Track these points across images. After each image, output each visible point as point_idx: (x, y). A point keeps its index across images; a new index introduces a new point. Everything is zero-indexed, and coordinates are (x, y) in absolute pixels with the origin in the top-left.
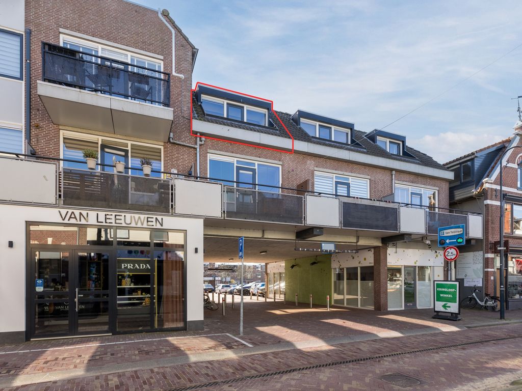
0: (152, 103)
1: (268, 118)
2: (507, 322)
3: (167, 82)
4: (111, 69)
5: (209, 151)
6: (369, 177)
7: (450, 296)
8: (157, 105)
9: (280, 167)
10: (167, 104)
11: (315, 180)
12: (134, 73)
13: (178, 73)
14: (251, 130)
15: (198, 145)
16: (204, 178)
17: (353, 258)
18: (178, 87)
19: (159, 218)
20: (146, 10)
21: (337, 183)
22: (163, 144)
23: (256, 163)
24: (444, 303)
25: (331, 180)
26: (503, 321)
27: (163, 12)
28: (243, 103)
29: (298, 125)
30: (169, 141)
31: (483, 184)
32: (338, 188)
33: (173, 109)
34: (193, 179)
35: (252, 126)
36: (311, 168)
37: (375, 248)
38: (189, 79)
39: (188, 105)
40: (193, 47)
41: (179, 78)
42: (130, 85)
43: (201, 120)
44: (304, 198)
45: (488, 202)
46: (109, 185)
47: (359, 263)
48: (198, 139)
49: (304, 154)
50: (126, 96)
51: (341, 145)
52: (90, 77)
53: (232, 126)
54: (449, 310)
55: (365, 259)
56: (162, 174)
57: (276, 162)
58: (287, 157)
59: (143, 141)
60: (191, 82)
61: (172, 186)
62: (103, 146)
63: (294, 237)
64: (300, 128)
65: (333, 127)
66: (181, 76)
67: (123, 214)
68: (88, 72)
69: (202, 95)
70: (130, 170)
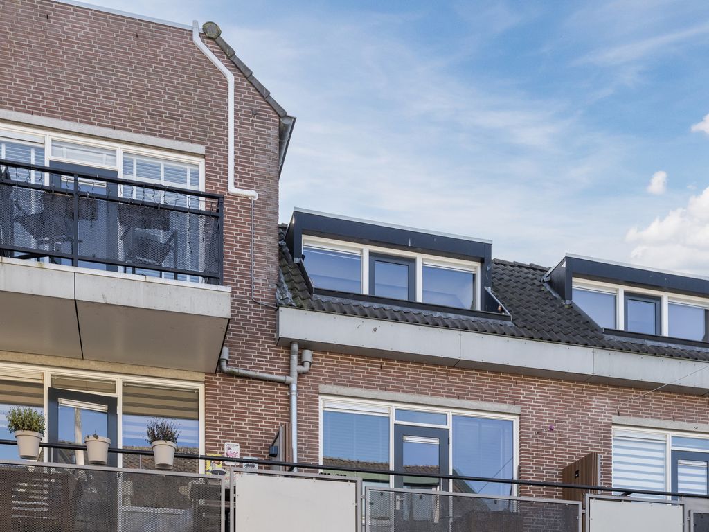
0: (176, 278)
1: (484, 283)
3: (215, 217)
4: (76, 197)
5: (323, 388)
8: (187, 282)
9: (516, 420)
10: (213, 278)
11: (614, 450)
12: (133, 203)
13: (243, 187)
14: (437, 325)
15: (295, 374)
16: (308, 468)
18: (242, 225)
20: (161, 28)
21: (677, 456)
22: (202, 377)
23: (450, 413)
25: (660, 448)
27: (204, 29)
28: (413, 249)
29: (564, 298)
30: (219, 369)
32: (680, 478)
33: (229, 289)
34: (281, 470)
35: (438, 314)
36: (603, 419)
38: (270, 199)
39: (268, 270)
40: (281, 114)
41: (246, 199)
42: (120, 233)
43: (301, 307)
44: (584, 508)
46: (71, 497)
48: (295, 358)
49: (584, 382)
50: (112, 265)
51: (688, 348)
52: (25, 220)
53: (386, 318)
56: (202, 462)
57: (504, 407)
58: (535, 392)
59: (152, 372)
60: (277, 207)
61: (227, 491)
62: (56, 394)
64: (572, 307)
65: (666, 297)
66: (252, 193)
68: (20, 209)
69: (304, 237)
70: (120, 456)
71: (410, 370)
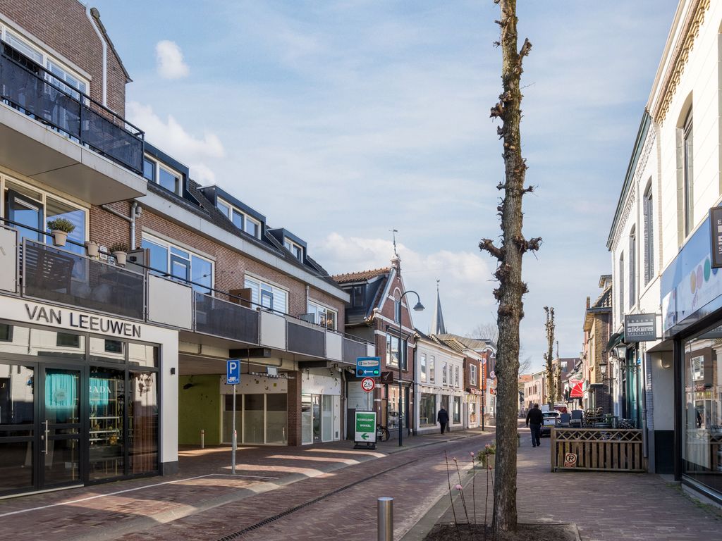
1: (185, 187)
2: (405, 448)
5: (143, 228)
6: (288, 289)
7: (369, 426)
9: (213, 263)
10: (140, 172)
11: (245, 285)
15: (134, 217)
17: (257, 382)
19: (137, 325)
22: (90, 206)
23: (191, 254)
24: (363, 433)
25: (257, 287)
26: (401, 448)
27: (92, 10)
28: (156, 158)
29: (214, 205)
31: (373, 313)
36: (242, 271)
37: (290, 373)
45: (378, 332)
47: (267, 389)
48: (134, 209)
53: (174, 203)
54: (367, 440)
55: (275, 385)
57: (210, 256)
58: (221, 252)
63: (227, 356)
64: (219, 210)
65: (246, 216)
67: (100, 317)
71: (178, 229)
